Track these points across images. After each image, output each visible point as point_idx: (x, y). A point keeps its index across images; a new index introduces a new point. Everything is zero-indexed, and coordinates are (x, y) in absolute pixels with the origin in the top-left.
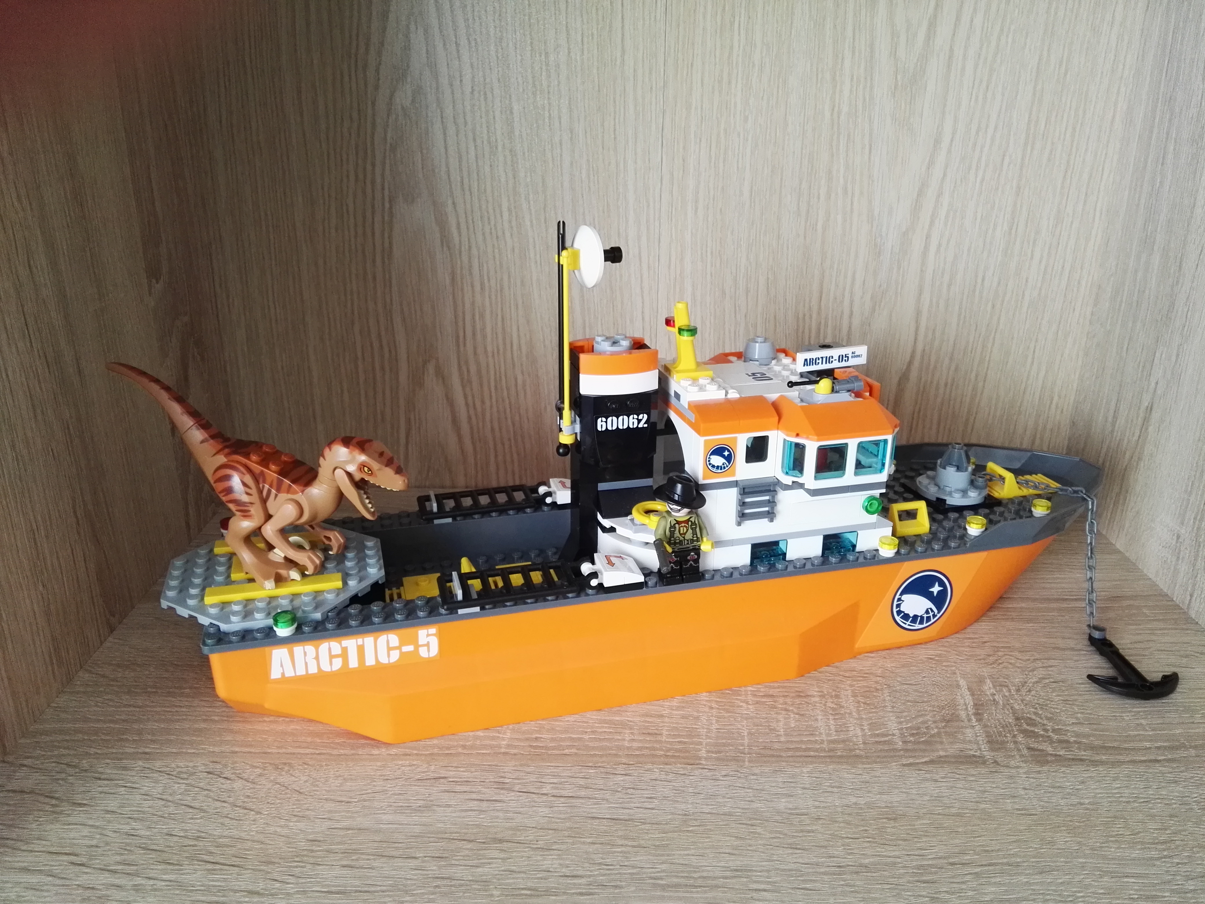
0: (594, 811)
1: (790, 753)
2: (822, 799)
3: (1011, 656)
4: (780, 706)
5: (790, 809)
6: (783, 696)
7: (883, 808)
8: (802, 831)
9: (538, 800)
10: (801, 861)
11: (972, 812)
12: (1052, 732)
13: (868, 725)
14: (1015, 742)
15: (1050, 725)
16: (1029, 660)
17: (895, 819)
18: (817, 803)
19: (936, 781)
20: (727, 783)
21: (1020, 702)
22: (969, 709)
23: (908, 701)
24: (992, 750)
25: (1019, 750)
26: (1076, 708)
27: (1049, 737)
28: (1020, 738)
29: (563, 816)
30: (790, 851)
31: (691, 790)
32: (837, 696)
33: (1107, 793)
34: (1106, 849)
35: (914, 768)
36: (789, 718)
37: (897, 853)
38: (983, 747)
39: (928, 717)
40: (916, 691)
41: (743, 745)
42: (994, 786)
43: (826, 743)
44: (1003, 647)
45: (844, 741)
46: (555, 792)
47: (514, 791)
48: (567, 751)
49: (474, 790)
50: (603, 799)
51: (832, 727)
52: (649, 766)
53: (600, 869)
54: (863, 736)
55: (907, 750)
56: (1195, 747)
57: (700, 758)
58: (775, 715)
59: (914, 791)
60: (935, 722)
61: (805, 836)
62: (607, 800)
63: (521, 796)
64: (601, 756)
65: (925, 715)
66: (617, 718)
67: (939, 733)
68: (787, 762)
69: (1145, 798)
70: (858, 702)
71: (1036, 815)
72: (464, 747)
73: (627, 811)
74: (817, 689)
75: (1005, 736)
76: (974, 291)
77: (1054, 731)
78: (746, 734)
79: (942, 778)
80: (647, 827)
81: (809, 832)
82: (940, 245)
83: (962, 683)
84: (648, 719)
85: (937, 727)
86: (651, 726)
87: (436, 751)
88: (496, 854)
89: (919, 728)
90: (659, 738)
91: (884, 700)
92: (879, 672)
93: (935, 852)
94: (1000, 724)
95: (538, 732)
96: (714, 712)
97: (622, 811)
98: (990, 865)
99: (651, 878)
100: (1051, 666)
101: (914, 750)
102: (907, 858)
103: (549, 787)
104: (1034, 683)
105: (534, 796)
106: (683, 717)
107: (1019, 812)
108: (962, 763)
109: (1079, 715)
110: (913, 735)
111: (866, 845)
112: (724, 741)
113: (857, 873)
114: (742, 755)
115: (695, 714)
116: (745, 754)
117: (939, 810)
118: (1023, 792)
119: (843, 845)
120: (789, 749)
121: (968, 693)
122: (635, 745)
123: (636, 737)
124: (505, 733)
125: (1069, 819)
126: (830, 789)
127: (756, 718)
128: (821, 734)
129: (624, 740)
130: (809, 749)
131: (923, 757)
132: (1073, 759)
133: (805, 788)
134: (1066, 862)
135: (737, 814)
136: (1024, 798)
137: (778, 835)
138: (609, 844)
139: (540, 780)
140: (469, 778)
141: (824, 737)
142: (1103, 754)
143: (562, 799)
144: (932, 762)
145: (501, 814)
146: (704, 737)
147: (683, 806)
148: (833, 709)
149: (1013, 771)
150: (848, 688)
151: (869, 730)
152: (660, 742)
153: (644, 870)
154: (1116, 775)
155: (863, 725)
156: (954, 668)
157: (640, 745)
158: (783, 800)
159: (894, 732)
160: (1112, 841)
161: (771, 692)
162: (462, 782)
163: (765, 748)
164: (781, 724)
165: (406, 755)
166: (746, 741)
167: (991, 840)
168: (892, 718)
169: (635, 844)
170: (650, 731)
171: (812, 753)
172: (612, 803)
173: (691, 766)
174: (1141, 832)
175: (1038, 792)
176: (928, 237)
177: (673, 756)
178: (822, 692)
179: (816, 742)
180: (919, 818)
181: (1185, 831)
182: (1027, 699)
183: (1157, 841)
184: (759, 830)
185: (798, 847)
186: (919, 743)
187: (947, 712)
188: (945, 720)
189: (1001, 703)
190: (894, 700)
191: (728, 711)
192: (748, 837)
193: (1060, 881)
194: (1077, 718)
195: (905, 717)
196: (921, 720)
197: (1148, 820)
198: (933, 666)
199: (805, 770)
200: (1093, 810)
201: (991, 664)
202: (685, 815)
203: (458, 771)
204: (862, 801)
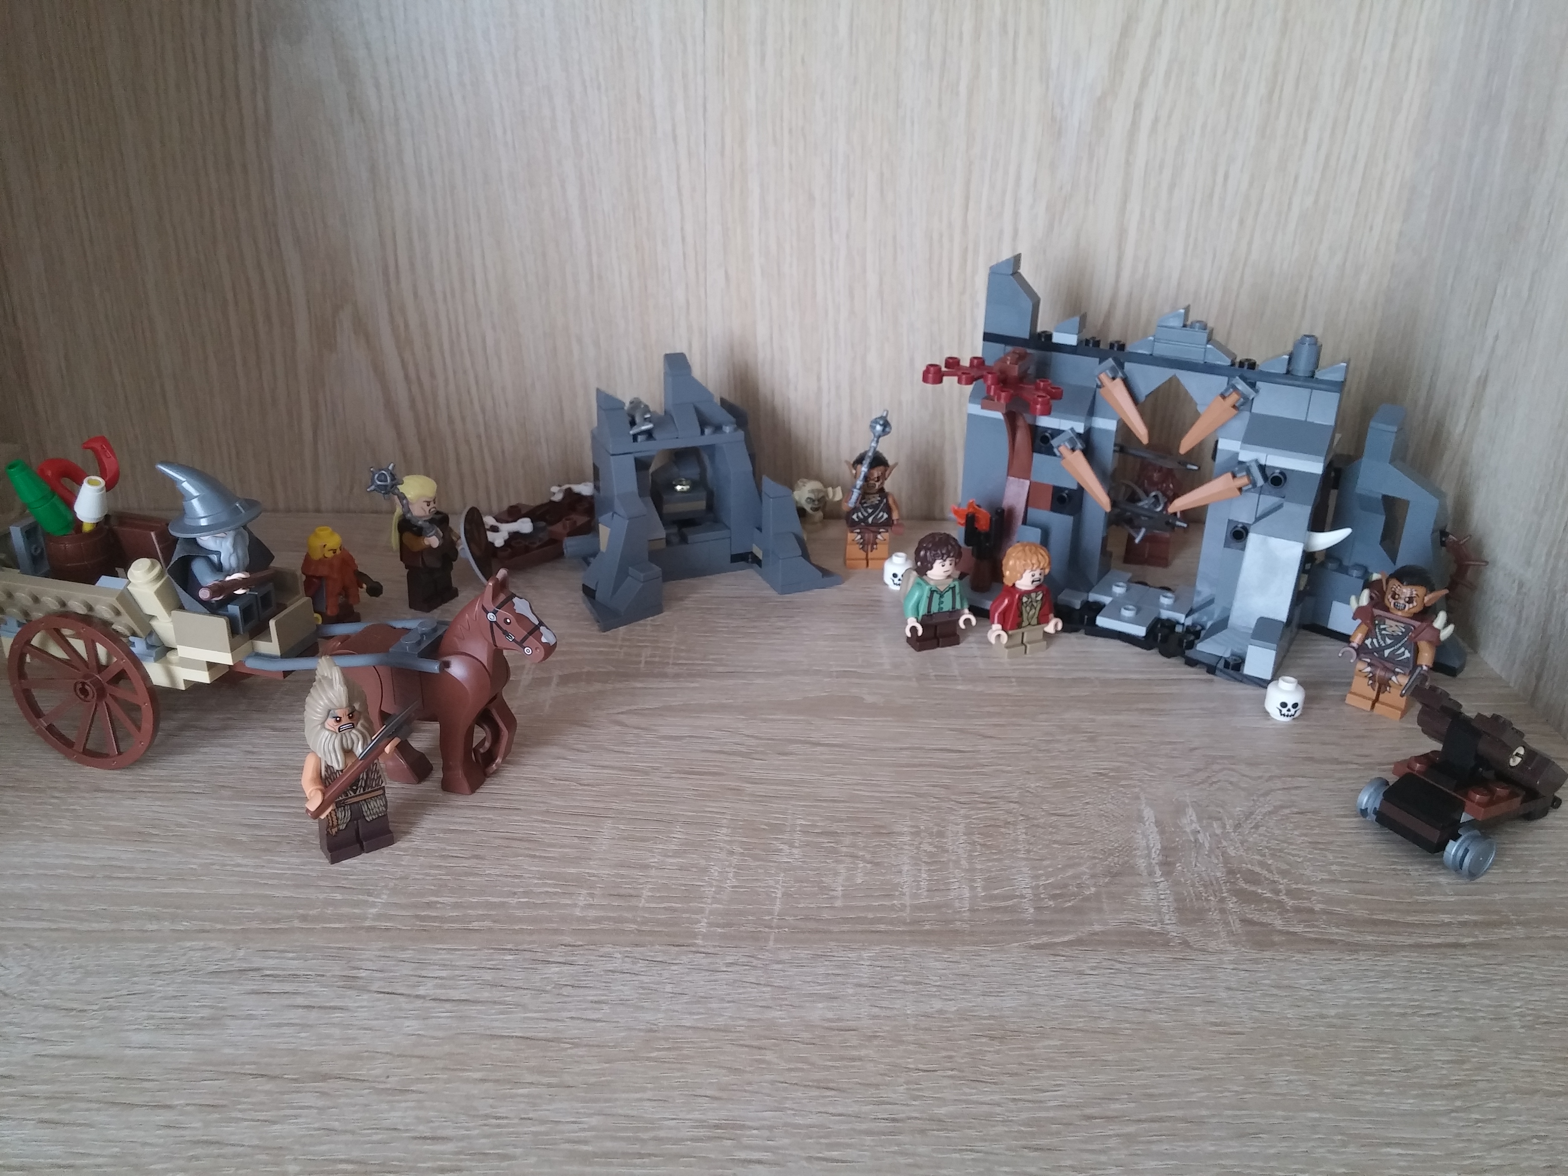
0: (496, 1024)
1: (846, 927)
2: (884, 1004)
3: (1233, 770)
4: (844, 849)
5: (829, 1020)
6: (853, 834)
7: (985, 1018)
8: (842, 1058)
9: (404, 1006)
10: (831, 1110)
11: (1135, 1027)
12: (1286, 894)
13: (984, 880)
14: (1223, 911)
15: (1283, 883)
16: (1260, 777)
17: (1002, 1038)
18: (875, 1011)
19: (1081, 973)
20: (731, 976)
21: (1238, 845)
22: (1153, 855)
23: (1055, 842)
24: (1182, 922)
25: (1227, 923)
26: (1330, 857)
27: (1279, 901)
28: (1231, 904)
29: (440, 1034)
30: (815, 1093)
31: (669, 988)
32: (941, 834)
33: (1369, 999)
34: (1357, 1096)
35: (1047, 951)
36: (858, 868)
37: (996, 1098)
38: (1167, 917)
39: (1083, 869)
40: (1071, 825)
41: (770, 913)
42: (1178, 982)
43: (908, 909)
44: (1222, 757)
45: (938, 907)
46: (440, 993)
47: (369, 991)
48: (475, 925)
49: (301, 990)
50: (517, 1005)
51: (924, 884)
52: (607, 949)
53: (485, 1125)
54: (970, 898)
55: (1038, 922)
56: (1525, 924)
57: (695, 935)
58: (833, 865)
59: (1042, 991)
60: (1093, 876)
61: (846, 1067)
62: (524, 1007)
63: (379, 1000)
64: (531, 932)
65: (1079, 865)
66: (572, 870)
67: (1097, 896)
68: (837, 940)
69: (1432, 1008)
70: (973, 843)
71: (1243, 1034)
72: (304, 918)
73: (553, 1025)
74: (909, 823)
75: (1207, 900)
76: (1211, 196)
77: (1289, 893)
78: (780, 895)
79: (1093, 968)
80: (581, 1051)
81: (853, 1059)
82: (1156, 120)
83: (1148, 813)
84: (622, 872)
85: (1095, 885)
86: (626, 883)
87: (254, 925)
88: (310, 1100)
89: (1066, 886)
90: (634, 902)
91: (1016, 841)
92: (1015, 795)
93: (1063, 1096)
94: (1202, 879)
95: (435, 893)
96: (735, 860)
97: (544, 1024)
98: (1153, 1120)
99: (569, 1141)
100: (1297, 788)
101: (1051, 922)
102: (1012, 1106)
103: (430, 983)
104: (1265, 815)
105: (402, 999)
106: (681, 868)
107: (1214, 1029)
108: (1129, 944)
109: (1334, 867)
110: (1054, 897)
111: (946, 1082)
112: (741, 907)
113: (922, 1132)
114: (767, 930)
115: (703, 862)
116: (771, 927)
117: (1080, 1023)
118: (1224, 995)
119: (907, 1083)
120: (846, 920)
121: (1156, 829)
122: (592, 913)
123: (596, 901)
124: (378, 896)
125: (1299, 1041)
126: (901, 987)
127: (801, 868)
128: (904, 894)
129: (575, 905)
130: (880, 921)
131: (1066, 933)
132: (1316, 940)
133: (860, 985)
134: (1286, 1118)
135: (738, 1029)
136: (1226, 1005)
137: (800, 1065)
138: (508, 1082)
139: (419, 973)
140: (298, 969)
141: (907, 901)
142: (1370, 933)
143: (448, 1006)
144: (1079, 942)
145: (336, 1032)
146: (709, 901)
147: (649, 1016)
148: (931, 855)
149: (1213, 959)
150: (960, 820)
151: (984, 889)
152: (635, 908)
153: (561, 1127)
154: (1387, 968)
155: (974, 881)
156: (1137, 790)
157: (601, 914)
158: (820, 1005)
159: (1024, 892)
160: (1369, 1083)
161: (835, 827)
162: (285, 976)
163: (807, 919)
164: (840, 879)
165: (204, 931)
166: (777, 907)
167: (1160, 1076)
168: (1025, 869)
169: (553, 1080)
170: (622, 892)
171: (882, 927)
172: (531, 1011)
173: (677, 949)
174: (1420, 1067)
175: (1251, 995)
176: (1138, 106)
177: (651, 933)
178: (917, 827)
179: (892, 908)
180: (1043, 1036)
181: (1495, 1064)
182: (1251, 839)
183: (1446, 1082)
184: (769, 1056)
185: (831, 1085)
186: (1063, 910)
187: (1116, 859)
188: (1110, 873)
189: (1207, 845)
190: (1032, 840)
191: (755, 858)
192: (748, 1069)
193: (1272, 1151)
194: (1331, 873)
195: (1048, 866)
196: (1070, 872)
197: (1434, 1045)
198: (1105, 785)
199: (865, 955)
200: (1341, 1027)
201: (1198, 785)
202: (651, 1031)
203: (284, 958)
204: (952, 1007)
